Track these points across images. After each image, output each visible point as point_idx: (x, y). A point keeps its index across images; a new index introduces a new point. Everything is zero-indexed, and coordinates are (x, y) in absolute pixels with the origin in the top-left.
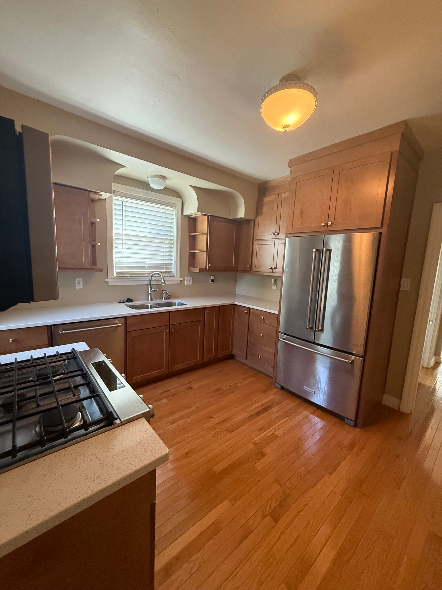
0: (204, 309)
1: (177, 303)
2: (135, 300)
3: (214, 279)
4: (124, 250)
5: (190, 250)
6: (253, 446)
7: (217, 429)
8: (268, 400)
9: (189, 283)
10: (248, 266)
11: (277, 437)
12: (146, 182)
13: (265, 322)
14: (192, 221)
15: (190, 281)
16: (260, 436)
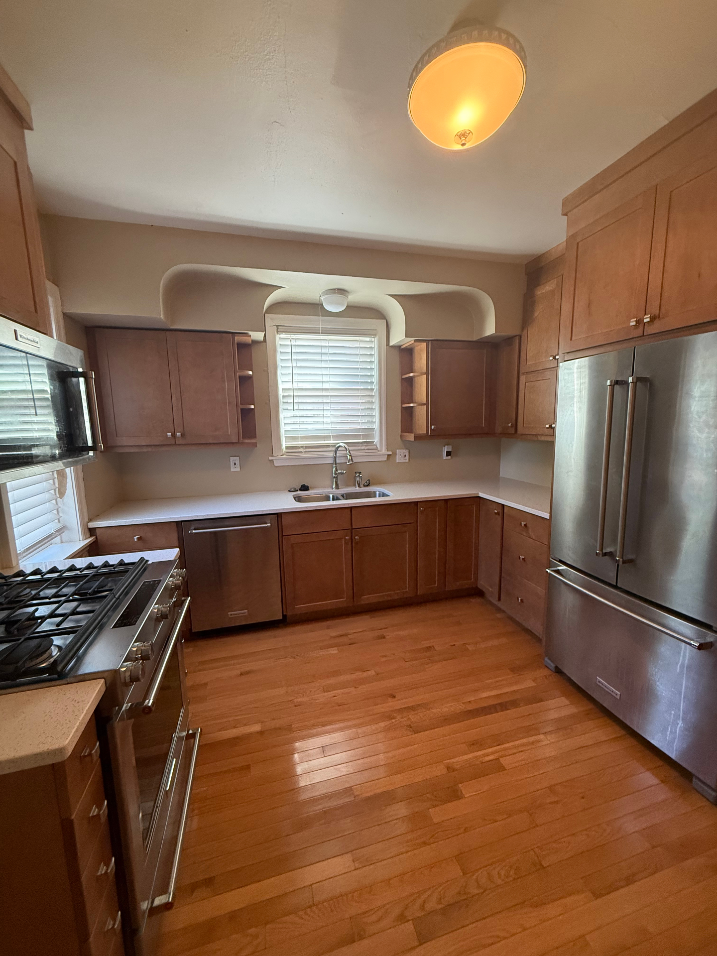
0: (415, 504)
1: (377, 492)
2: (313, 488)
3: (450, 450)
4: (297, 413)
5: (403, 403)
6: (445, 771)
7: (394, 721)
8: (515, 688)
9: (403, 458)
10: (510, 425)
11: (502, 768)
12: (318, 302)
13: (529, 533)
14: (406, 353)
15: (405, 456)
16: (465, 757)
